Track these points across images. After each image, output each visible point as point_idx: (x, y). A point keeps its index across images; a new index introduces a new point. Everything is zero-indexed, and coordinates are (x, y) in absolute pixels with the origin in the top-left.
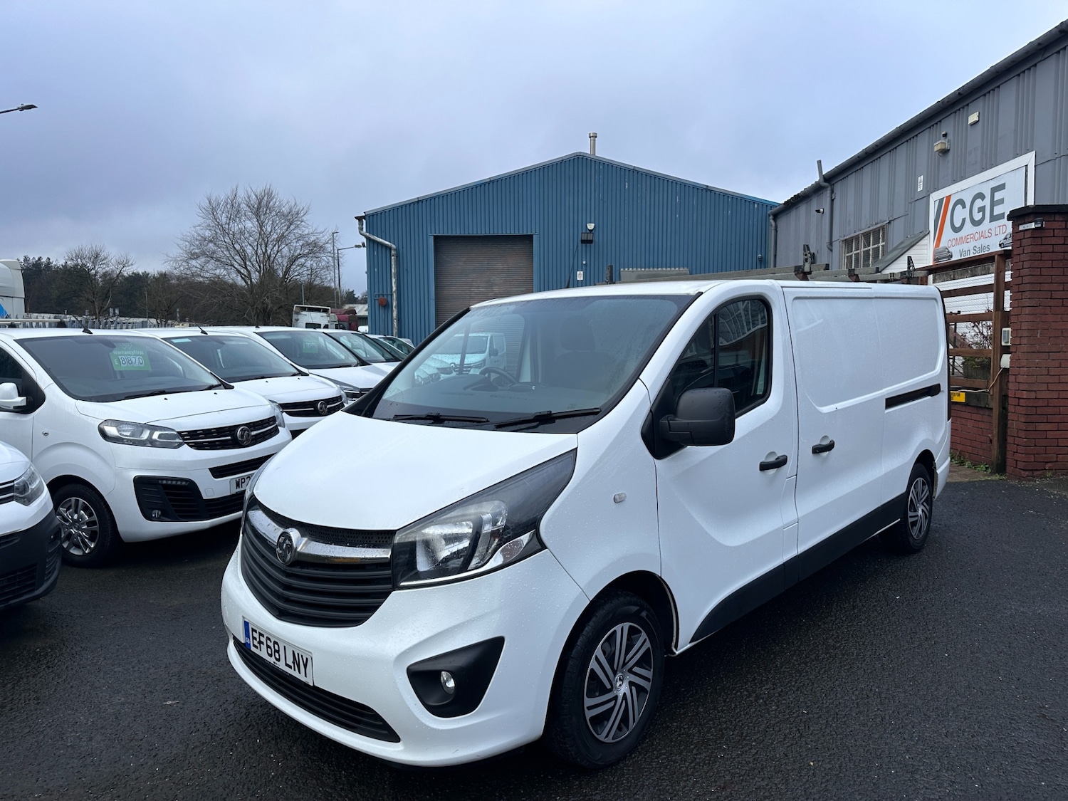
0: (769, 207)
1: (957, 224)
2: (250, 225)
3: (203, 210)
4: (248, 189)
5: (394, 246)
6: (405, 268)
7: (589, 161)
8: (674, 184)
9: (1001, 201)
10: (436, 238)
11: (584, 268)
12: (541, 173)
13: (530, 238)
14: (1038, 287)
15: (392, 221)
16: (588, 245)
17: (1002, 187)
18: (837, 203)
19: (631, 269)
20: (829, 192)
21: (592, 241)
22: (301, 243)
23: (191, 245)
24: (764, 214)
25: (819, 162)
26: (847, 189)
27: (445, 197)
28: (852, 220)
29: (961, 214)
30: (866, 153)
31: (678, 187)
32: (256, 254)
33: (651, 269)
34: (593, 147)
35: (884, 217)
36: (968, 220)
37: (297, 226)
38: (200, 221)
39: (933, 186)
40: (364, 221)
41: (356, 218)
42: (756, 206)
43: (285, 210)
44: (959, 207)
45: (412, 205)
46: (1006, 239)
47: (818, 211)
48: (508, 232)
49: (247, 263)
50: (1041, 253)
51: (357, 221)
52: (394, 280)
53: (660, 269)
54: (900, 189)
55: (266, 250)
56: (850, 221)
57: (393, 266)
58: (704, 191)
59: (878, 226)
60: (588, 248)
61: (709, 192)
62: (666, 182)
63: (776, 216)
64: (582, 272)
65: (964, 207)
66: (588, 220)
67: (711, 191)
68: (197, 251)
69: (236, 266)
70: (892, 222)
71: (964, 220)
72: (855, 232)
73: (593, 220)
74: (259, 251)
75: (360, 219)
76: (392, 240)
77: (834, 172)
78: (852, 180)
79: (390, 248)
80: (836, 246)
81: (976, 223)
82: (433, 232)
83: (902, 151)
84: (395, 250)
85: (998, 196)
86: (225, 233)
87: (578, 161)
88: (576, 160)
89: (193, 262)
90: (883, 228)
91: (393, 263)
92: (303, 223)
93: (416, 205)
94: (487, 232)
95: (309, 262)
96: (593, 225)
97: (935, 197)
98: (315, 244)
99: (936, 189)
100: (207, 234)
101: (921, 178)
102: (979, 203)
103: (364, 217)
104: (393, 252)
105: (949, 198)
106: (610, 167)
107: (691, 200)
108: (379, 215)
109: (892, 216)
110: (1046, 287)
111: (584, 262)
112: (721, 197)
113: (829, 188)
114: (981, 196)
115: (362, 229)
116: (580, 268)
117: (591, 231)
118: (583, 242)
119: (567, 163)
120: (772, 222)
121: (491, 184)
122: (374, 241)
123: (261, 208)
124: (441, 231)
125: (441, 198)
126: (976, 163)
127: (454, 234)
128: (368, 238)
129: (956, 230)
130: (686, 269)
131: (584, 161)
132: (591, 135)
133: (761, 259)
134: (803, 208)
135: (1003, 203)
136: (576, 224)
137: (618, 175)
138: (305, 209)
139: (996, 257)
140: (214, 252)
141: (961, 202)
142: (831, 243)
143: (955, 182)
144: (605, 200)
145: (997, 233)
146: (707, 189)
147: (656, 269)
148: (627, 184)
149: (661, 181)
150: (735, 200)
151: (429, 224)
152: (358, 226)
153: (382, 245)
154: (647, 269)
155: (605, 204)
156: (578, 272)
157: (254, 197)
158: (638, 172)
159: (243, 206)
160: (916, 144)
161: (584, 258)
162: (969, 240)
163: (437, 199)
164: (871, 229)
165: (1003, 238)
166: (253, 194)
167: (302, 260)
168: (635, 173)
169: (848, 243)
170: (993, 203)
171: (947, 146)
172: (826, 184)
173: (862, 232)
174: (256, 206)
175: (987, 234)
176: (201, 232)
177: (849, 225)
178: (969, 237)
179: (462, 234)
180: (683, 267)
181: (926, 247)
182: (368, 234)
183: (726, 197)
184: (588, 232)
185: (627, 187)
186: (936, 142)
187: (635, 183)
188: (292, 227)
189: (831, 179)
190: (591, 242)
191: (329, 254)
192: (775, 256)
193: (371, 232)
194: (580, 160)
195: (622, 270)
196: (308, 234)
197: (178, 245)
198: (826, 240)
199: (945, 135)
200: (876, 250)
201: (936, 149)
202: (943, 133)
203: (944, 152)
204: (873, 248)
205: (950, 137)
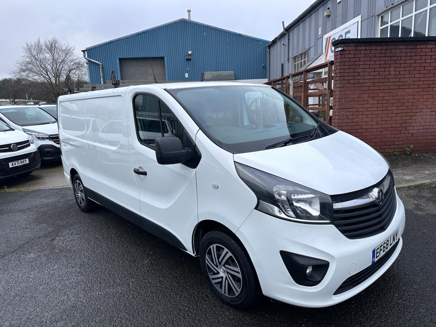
0: (267, 43)
2: (48, 56)
3: (25, 49)
4: (45, 39)
5: (100, 64)
6: (107, 73)
7: (187, 23)
8: (226, 33)
10: (120, 59)
11: (188, 71)
12: (166, 28)
13: (163, 58)
14: (343, 78)
15: (99, 52)
16: (189, 61)
18: (291, 40)
19: (209, 72)
20: (287, 36)
21: (191, 59)
22: (72, 63)
23: (21, 65)
24: (264, 46)
25: (283, 22)
26: (294, 33)
27: (123, 40)
28: (296, 48)
30: (300, 18)
31: (227, 34)
32: (52, 69)
33: (218, 72)
34: (189, 16)
35: (307, 47)
37: (70, 56)
38: (24, 54)
39: (324, 32)
40: (86, 52)
41: (82, 51)
42: (261, 42)
43: (64, 48)
45: (108, 44)
47: (284, 45)
48: (153, 56)
49: (48, 73)
50: (344, 62)
51: (83, 52)
52: (102, 79)
53: (221, 72)
54: (313, 33)
55: (56, 66)
56: (295, 49)
57: (101, 73)
58: (239, 36)
59: (305, 50)
60: (190, 63)
61: (241, 36)
62: (222, 32)
63: (269, 47)
64: (187, 74)
66: (189, 50)
67: (242, 36)
68: (24, 68)
69: (43, 74)
70: (310, 49)
72: (297, 53)
73: (191, 50)
74: (53, 67)
75: (84, 51)
76: (100, 61)
77: (289, 27)
78: (295, 30)
79: (99, 65)
80: (290, 59)
82: (118, 56)
83: (313, 17)
84: (102, 65)
85: (347, 36)
86: (36, 60)
88: (182, 22)
89: (23, 73)
90: (307, 51)
91: (101, 71)
92: (73, 54)
93: (109, 44)
94: (143, 56)
95: (77, 72)
96: (191, 52)
97: (325, 37)
98: (79, 64)
99: (325, 33)
100: (28, 60)
101: (320, 29)
103: (86, 50)
104: (100, 66)
105: (330, 37)
106: (197, 25)
107: (233, 40)
108: (93, 49)
109: (310, 46)
110: (346, 78)
111: (188, 69)
112: (246, 39)
113: (287, 34)
115: (85, 56)
116: (186, 72)
117: (190, 55)
118: (187, 60)
119: (178, 23)
120: (268, 49)
121: (144, 33)
122: (91, 62)
123: (52, 47)
124: (122, 56)
125: (121, 40)
126: (340, 21)
127: (128, 57)
128: (88, 60)
129: (333, 51)
130: (232, 71)
131: (185, 22)
132: (188, 11)
133: (264, 67)
134: (278, 43)
136: (183, 52)
137: (201, 29)
138: (73, 47)
139: (328, 64)
140: (32, 68)
141: (334, 39)
142: (289, 59)
143: (332, 30)
144: (196, 40)
146: (240, 35)
147: (220, 72)
148: (205, 33)
149: (220, 31)
150: (252, 40)
151: (116, 53)
152: (83, 55)
153: (95, 63)
154: (216, 72)
155: (196, 42)
156: (186, 74)
157: (48, 42)
158: (209, 27)
159: (43, 47)
160: (318, 13)
161: (188, 67)
163: (119, 41)
164: (302, 52)
166: (47, 41)
167: (74, 71)
168: (208, 28)
169: (295, 58)
171: (329, 14)
172: (286, 32)
173: (299, 54)
174: (49, 47)
176: (25, 59)
177: (295, 50)
179: (132, 57)
180: (231, 71)
181: (322, 60)
182: (88, 58)
183: (248, 39)
184: (189, 55)
185: (205, 34)
186: (324, 12)
187: (209, 32)
188: (68, 56)
189: (288, 30)
190: (190, 60)
191: (86, 68)
192: (270, 65)
193: (90, 57)
194: (183, 22)
195: (205, 72)
196: (75, 59)
197: (15, 66)
198: (287, 57)
199: (329, 8)
200: (305, 61)
201: (325, 15)
202: (328, 7)
203: (328, 16)
204: (304, 61)
205: (331, 9)
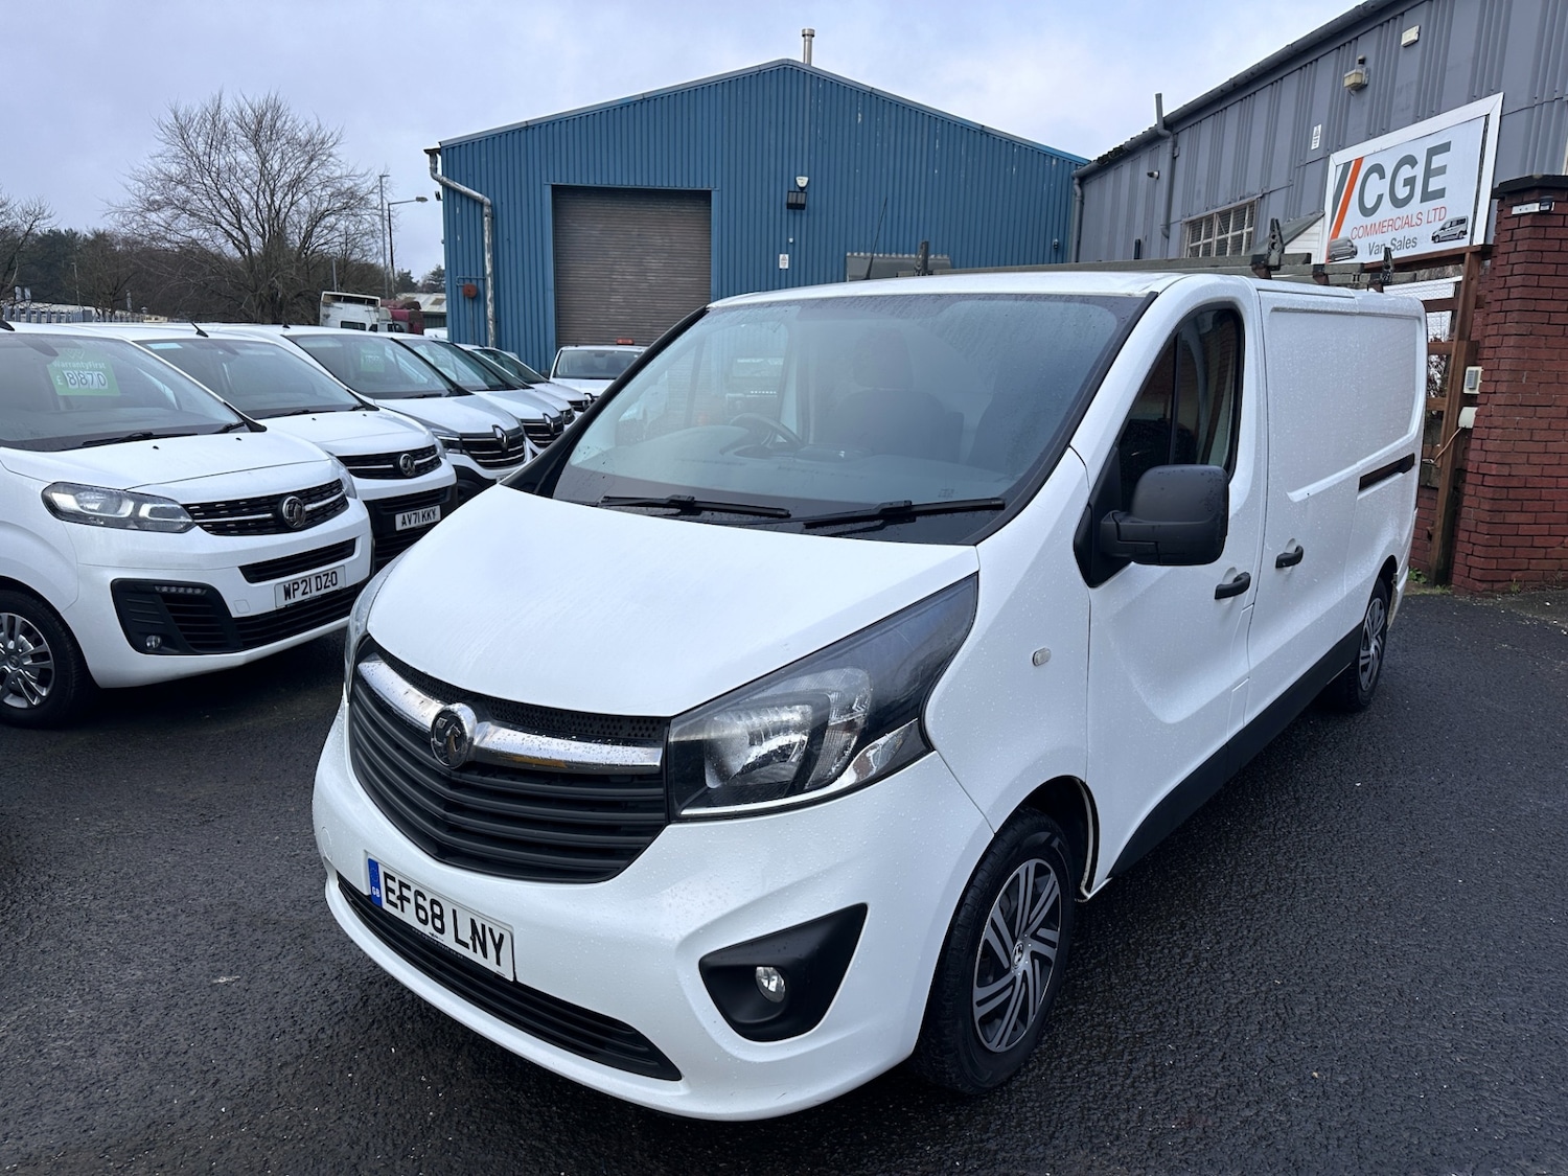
0: (1073, 165)
1: (1369, 204)
2: (246, 158)
3: (165, 130)
4: (240, 98)
5: (487, 200)
6: (506, 236)
7: (802, 75)
8: (933, 120)
9: (1442, 170)
10: (556, 189)
11: (791, 247)
12: (726, 91)
13: (705, 196)
14: (1531, 305)
15: (487, 159)
16: (798, 211)
17: (1445, 147)
18: (1181, 163)
19: (862, 254)
20: (1169, 144)
21: (804, 205)
22: (329, 191)
23: (148, 187)
24: (1066, 177)
25: (1159, 97)
26: (1201, 139)
27: (570, 123)
28: (1203, 190)
29: (1376, 187)
30: (1234, 85)
31: (939, 125)
34: (809, 53)
35: (1253, 188)
36: (1386, 199)
37: (322, 164)
39: (1335, 142)
40: (439, 157)
41: (426, 151)
42: (1054, 162)
44: (1375, 176)
46: (1443, 229)
47: (1151, 175)
48: (672, 183)
49: (243, 221)
51: (429, 156)
52: (487, 256)
53: (906, 256)
54: (1284, 143)
55: (273, 200)
56: (1199, 192)
57: (487, 233)
58: (979, 134)
59: (1244, 201)
60: (798, 217)
61: (984, 136)
63: (1083, 179)
64: (787, 256)
65: (1382, 176)
66: (799, 171)
67: (988, 134)
68: (157, 197)
69: (225, 225)
70: (1267, 196)
71: (1380, 197)
72: (1206, 210)
73: (806, 171)
74: (262, 202)
75: (432, 153)
76: (485, 191)
77: (1182, 113)
78: (1207, 128)
79: (482, 204)
80: (1175, 230)
81: (1398, 203)
82: (551, 177)
83: (1291, 86)
84: (491, 206)
85: (1437, 162)
86: (204, 170)
87: (784, 72)
88: (781, 71)
89: (153, 217)
90: (1251, 205)
91: (486, 228)
92: (330, 160)
94: (638, 183)
95: (343, 222)
96: (806, 179)
97: (1338, 159)
98: (352, 194)
99: (1341, 147)
101: (1318, 129)
102: (1406, 172)
103: (438, 151)
104: (486, 210)
105: (1359, 161)
106: (834, 86)
107: (958, 146)
109: (1268, 187)
110: (1542, 305)
111: (791, 240)
112: (1004, 145)
113: (1171, 139)
114: (1411, 161)
115: (435, 170)
116: (784, 248)
117: (802, 189)
118: (790, 206)
119: (768, 74)
120: (1077, 188)
121: (645, 103)
122: (455, 191)
123: (262, 131)
124: (564, 179)
125: (563, 123)
126: (1408, 108)
127: (584, 183)
128: (445, 186)
129: (1366, 212)
130: (945, 257)
131: (795, 73)
132: (806, 32)
133: (1057, 248)
134: (1126, 169)
135: (1445, 173)
136: (779, 175)
137: (847, 101)
139: (1467, 255)
141: (1378, 169)
142: (1168, 226)
143: (1370, 136)
144: (826, 138)
145: (1431, 218)
146: (983, 132)
147: (900, 256)
148: (860, 115)
149: (914, 114)
150: (1023, 152)
151: (544, 166)
152: (429, 164)
153: (470, 198)
154: (887, 255)
155: (826, 146)
156: (781, 256)
157: (250, 111)
158: (877, 97)
159: (232, 125)
160: (1316, 70)
161: (791, 233)
162: (1385, 229)
163: (557, 125)
164: (1233, 205)
165: (1440, 226)
166: (248, 107)
167: (332, 220)
168: (874, 97)
169: (1195, 225)
170: (1429, 173)
171: (1365, 79)
172: (1167, 132)
173: (1218, 210)
174: (253, 127)
175: (1415, 220)
177: (1198, 198)
178: (1386, 224)
179: (598, 184)
180: (942, 255)
181: (1316, 238)
182: (444, 179)
183: (1010, 146)
184: (798, 190)
185: (860, 120)
186: (1346, 72)
187: (874, 115)
188: (314, 164)
189: (1175, 125)
190: (801, 207)
191: (374, 211)
192: (1079, 243)
193: (450, 175)
194: (788, 72)
195: (848, 254)
196: (341, 178)
198: (1162, 221)
199: (1362, 62)
200: (1238, 240)
201: (1347, 82)
202: (1360, 57)
203: (1359, 88)
204: (1232, 237)
205: (1370, 64)
